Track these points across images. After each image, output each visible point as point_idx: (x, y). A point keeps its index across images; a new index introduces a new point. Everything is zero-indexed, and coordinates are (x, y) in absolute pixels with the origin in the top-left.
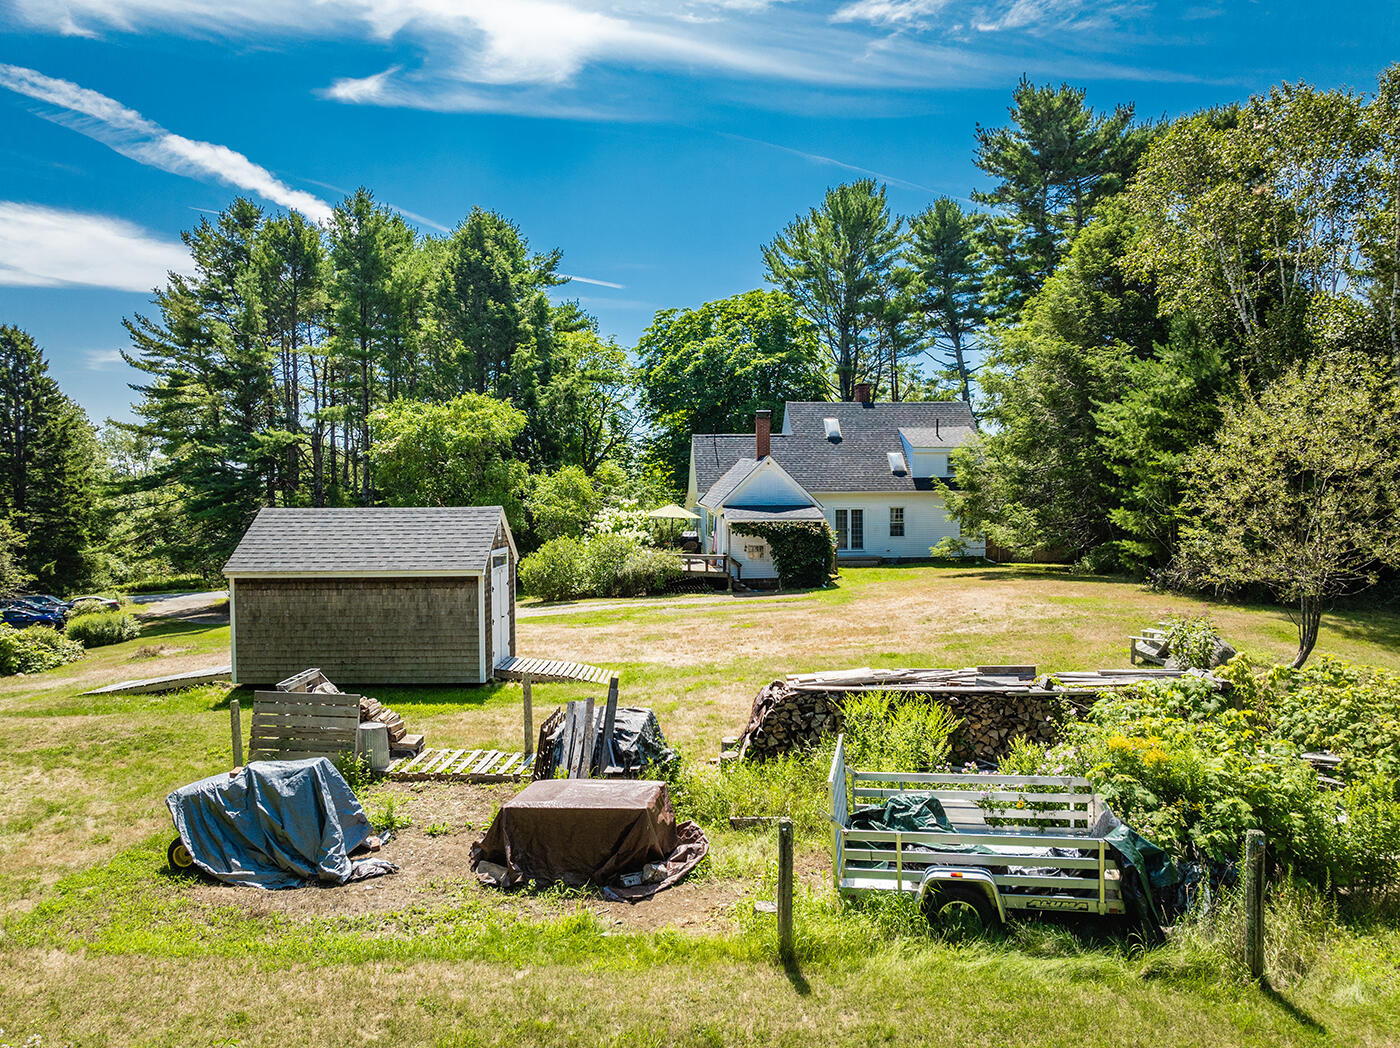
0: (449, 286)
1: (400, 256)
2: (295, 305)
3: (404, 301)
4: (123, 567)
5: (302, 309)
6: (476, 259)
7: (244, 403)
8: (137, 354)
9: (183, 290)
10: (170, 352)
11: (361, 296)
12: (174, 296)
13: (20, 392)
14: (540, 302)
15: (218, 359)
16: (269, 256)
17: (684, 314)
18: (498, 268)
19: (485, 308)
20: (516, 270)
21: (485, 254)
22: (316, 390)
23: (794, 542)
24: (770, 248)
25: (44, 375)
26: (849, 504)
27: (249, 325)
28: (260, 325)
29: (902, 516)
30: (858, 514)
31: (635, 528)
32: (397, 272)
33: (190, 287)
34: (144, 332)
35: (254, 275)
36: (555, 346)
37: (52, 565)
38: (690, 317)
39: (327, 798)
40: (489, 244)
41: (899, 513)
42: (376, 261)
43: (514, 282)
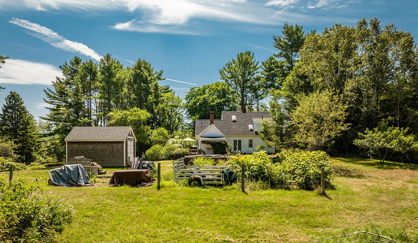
0: (131, 79)
1: (119, 72)
2: (90, 86)
3: (119, 84)
4: (44, 160)
5: (92, 87)
6: (139, 72)
7: (77, 112)
8: (48, 99)
9: (60, 82)
10: (57, 99)
11: (107, 82)
12: (58, 83)
13: (16, 109)
14: (156, 84)
15: (70, 100)
16: (83, 72)
17: (198, 88)
18: (145, 75)
19: (141, 85)
20: (150, 76)
21: (141, 71)
22: (97, 109)
23: (218, 146)
24: (221, 70)
25: (23, 105)
26: (238, 139)
27: (77, 90)
28: (80, 90)
29: (252, 142)
30: (240, 141)
31: (178, 143)
32: (117, 76)
33: (62, 81)
34: (50, 93)
35: (79, 77)
36: (160, 96)
37: (24, 157)
38: (199, 89)
39: (80, 171)
40: (142, 68)
41: (251, 141)
42: (112, 73)
43: (149, 79)
